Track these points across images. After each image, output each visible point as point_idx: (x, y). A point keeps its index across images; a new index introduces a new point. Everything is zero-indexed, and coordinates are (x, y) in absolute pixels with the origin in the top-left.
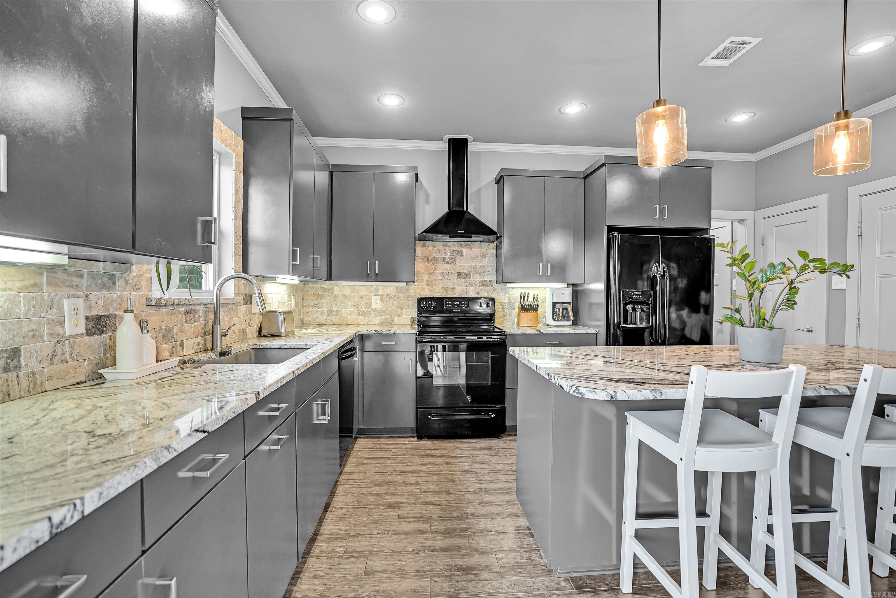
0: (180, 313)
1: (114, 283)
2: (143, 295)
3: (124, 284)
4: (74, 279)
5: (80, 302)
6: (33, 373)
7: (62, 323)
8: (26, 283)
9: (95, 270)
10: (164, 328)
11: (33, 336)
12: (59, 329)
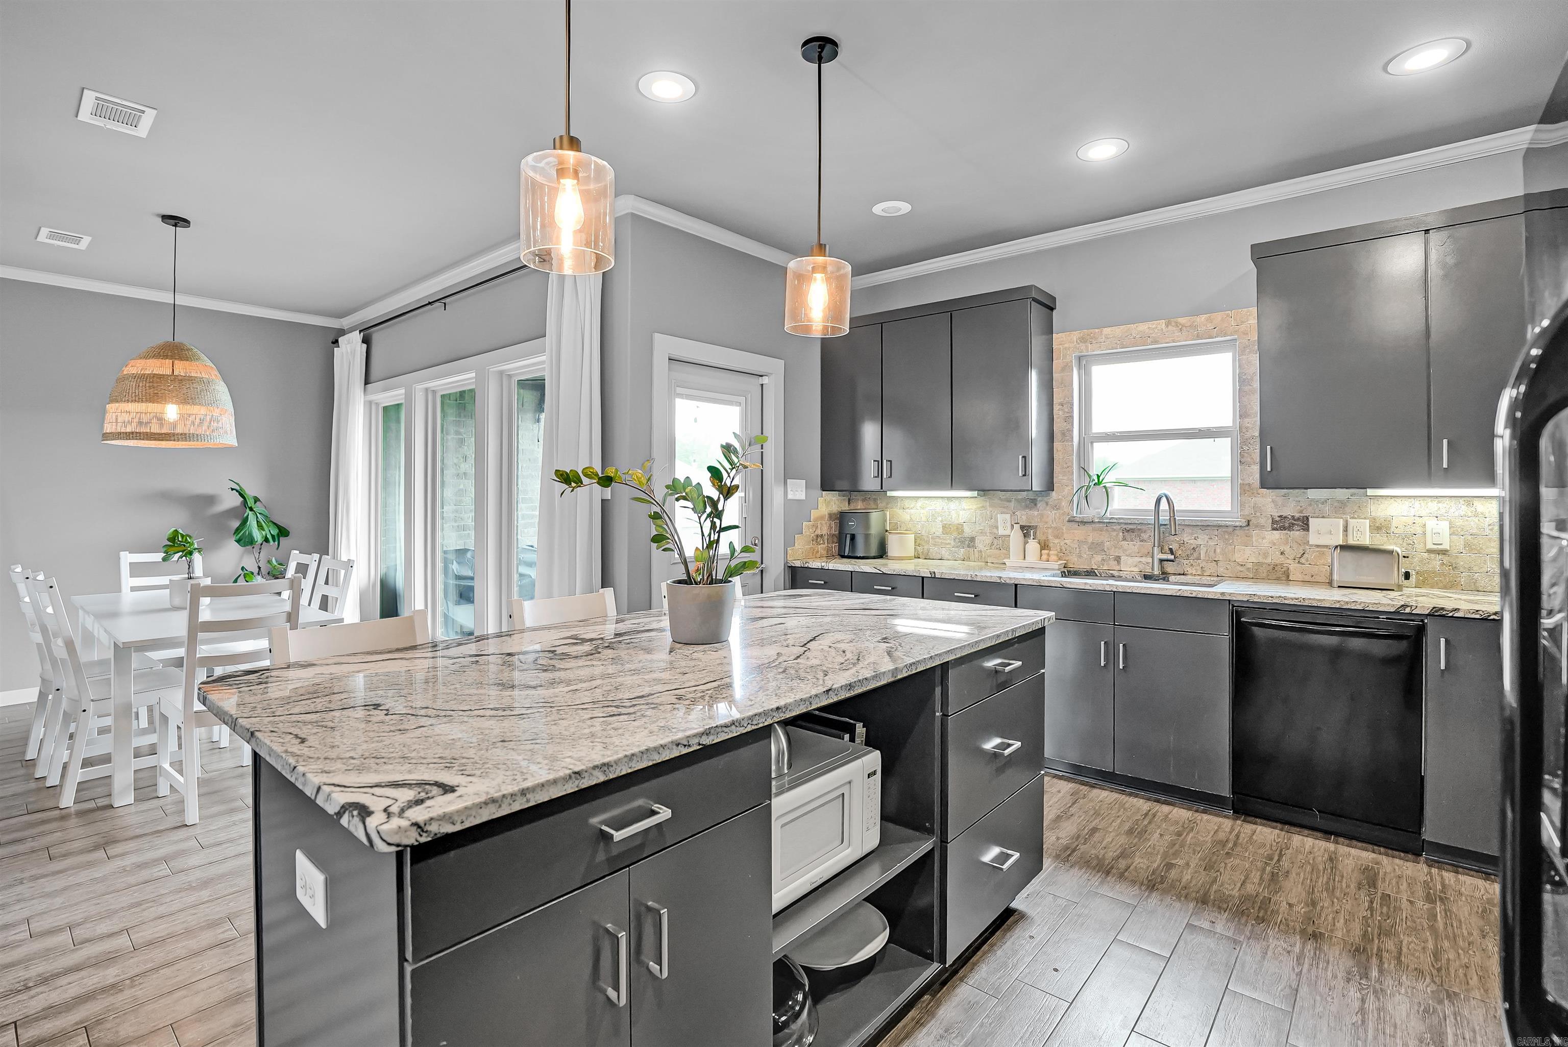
0: (1114, 530)
1: (1036, 505)
2: (1064, 514)
3: (1045, 505)
4: (1005, 503)
5: (1008, 516)
6: (981, 551)
7: (997, 528)
8: (979, 506)
9: (1020, 497)
10: (1090, 540)
11: (981, 533)
12: (995, 531)
